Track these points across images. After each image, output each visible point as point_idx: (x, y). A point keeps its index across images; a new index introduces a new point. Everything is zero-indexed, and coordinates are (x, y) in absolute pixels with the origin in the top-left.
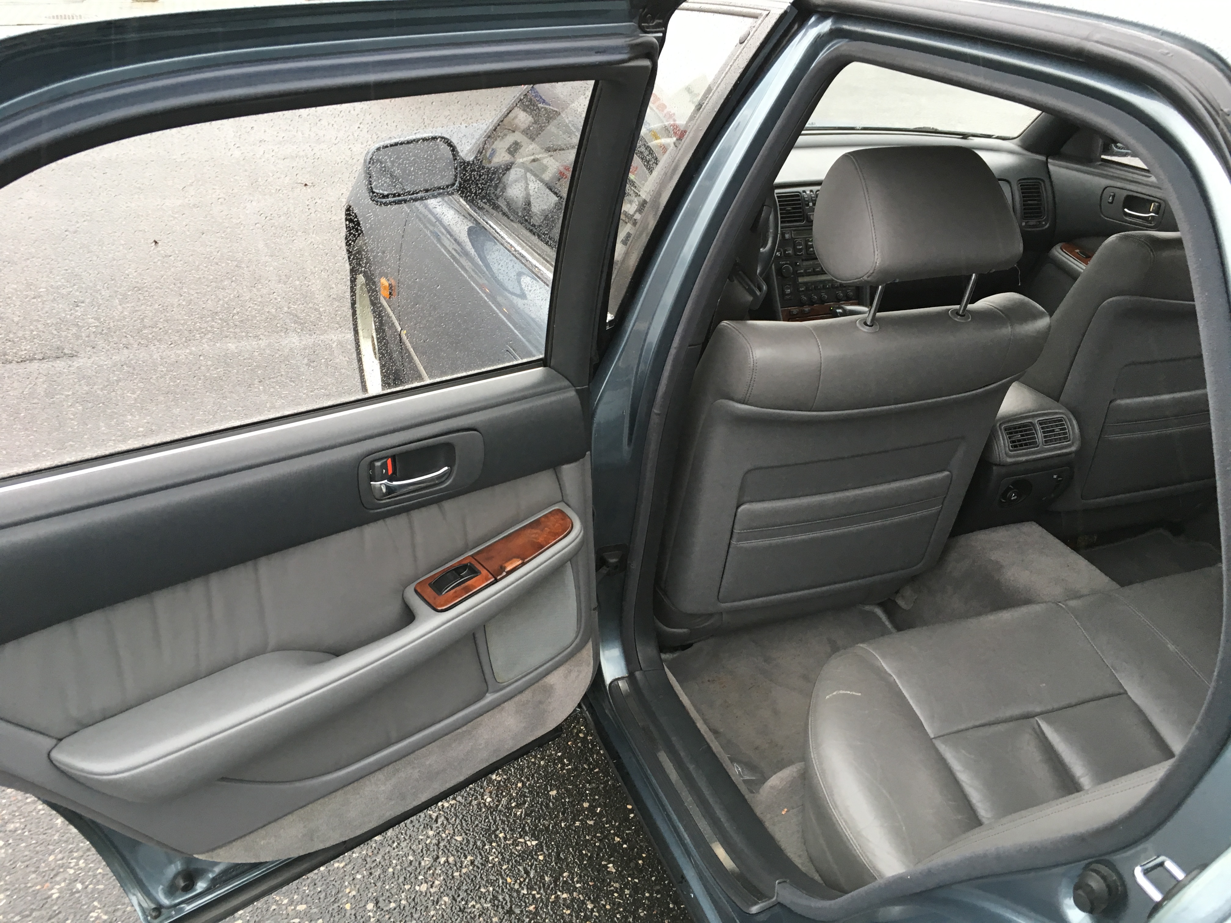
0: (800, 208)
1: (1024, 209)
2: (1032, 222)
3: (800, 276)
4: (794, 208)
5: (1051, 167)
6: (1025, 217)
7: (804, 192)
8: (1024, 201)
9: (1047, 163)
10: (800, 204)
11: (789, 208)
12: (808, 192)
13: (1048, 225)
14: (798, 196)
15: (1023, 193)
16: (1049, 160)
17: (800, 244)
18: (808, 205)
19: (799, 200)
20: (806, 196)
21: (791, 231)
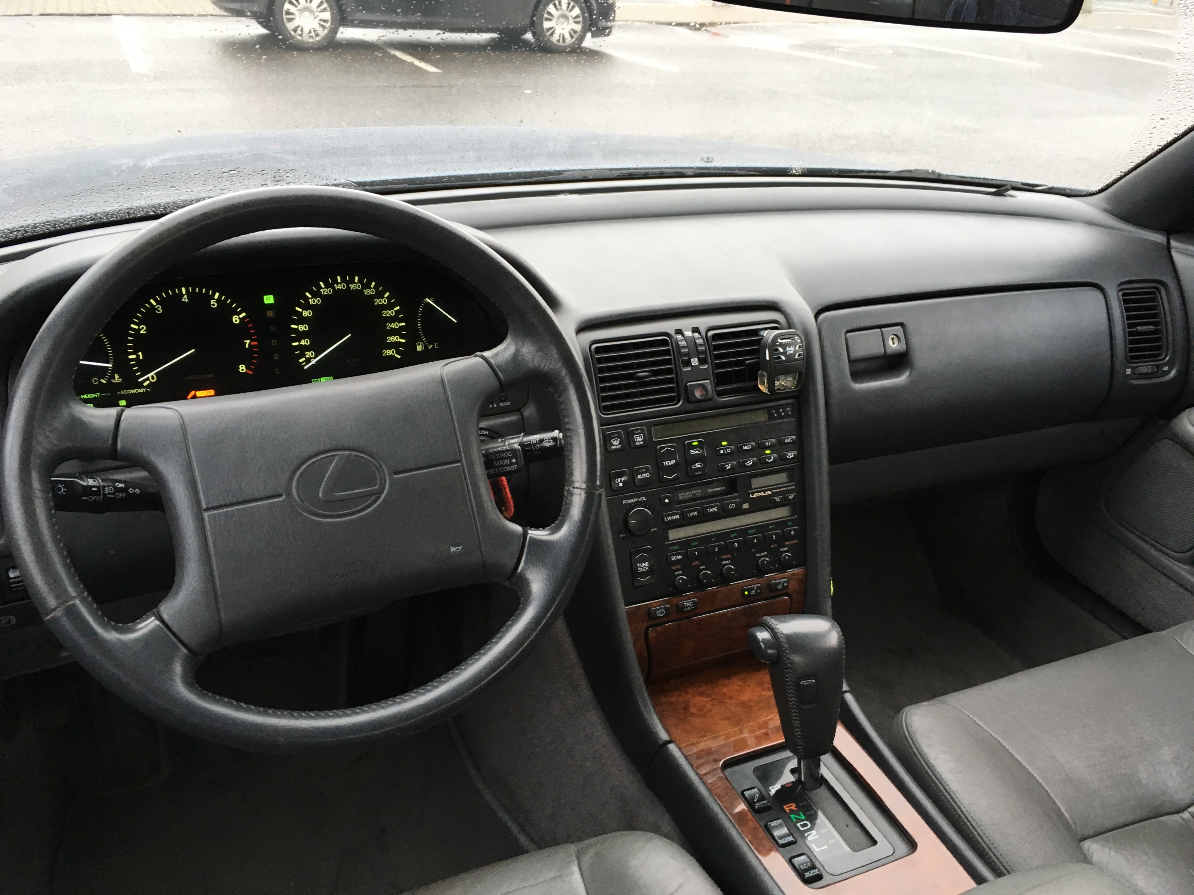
0: (669, 371)
1: (1131, 342)
2: (1145, 368)
3: (672, 528)
4: (655, 373)
5: (1177, 257)
6: (1132, 357)
7: (679, 332)
8: (1130, 326)
9: (1168, 247)
10: (668, 362)
11: (643, 373)
12: (688, 334)
13: (1173, 373)
14: (664, 343)
15: (1127, 310)
16: (1173, 243)
17: (670, 455)
18: (688, 363)
19: (667, 352)
20: (683, 343)
21: (649, 426)
